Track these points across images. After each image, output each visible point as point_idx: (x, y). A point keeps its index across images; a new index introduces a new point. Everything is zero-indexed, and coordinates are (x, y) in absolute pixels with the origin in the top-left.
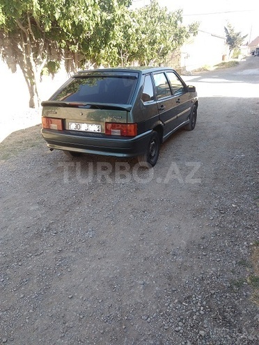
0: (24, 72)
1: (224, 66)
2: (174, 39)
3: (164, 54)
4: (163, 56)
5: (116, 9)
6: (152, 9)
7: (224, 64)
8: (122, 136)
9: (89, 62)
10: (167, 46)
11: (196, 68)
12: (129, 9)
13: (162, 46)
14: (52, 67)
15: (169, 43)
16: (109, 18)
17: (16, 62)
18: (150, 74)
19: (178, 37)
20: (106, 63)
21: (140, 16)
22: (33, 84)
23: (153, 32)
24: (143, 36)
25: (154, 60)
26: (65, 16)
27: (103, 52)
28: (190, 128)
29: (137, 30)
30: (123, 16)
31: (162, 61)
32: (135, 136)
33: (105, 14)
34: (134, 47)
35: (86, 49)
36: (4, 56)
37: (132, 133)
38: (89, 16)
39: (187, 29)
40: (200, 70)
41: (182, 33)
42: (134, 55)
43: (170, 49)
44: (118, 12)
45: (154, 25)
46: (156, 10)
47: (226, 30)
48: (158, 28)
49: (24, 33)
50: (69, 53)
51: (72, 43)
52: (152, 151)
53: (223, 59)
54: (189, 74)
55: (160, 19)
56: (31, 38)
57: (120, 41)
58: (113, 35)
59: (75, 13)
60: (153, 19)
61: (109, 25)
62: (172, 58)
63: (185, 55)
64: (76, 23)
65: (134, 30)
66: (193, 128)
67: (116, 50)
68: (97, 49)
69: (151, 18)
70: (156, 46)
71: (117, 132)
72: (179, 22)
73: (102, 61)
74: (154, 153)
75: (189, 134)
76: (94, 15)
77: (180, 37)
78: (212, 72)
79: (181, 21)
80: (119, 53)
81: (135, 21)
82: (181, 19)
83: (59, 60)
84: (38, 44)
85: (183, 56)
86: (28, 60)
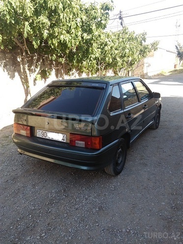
0: (21, 78)
1: (176, 72)
2: (140, 54)
3: (131, 64)
4: (131, 65)
5: (94, 31)
6: (123, 32)
7: (176, 71)
8: (86, 148)
9: (74, 70)
10: (134, 59)
11: (156, 73)
12: (105, 31)
13: (130, 59)
14: (44, 74)
15: (136, 56)
16: (89, 37)
17: (15, 71)
18: (118, 84)
19: (143, 52)
20: (87, 71)
21: (114, 37)
22: (28, 87)
23: (124, 49)
24: (116, 52)
25: (124, 68)
26: (51, 36)
27: (84, 63)
28: (155, 127)
29: (111, 48)
30: (100, 36)
31: (130, 69)
32: (100, 149)
33: (85, 35)
34: (109, 59)
35: (71, 61)
36: (5, 66)
37: (97, 146)
38: (71, 36)
39: (150, 47)
40: (158, 75)
41: (146, 49)
42: (109, 66)
43: (136, 61)
44: (96, 33)
45: (124, 44)
46: (127, 33)
47: (177, 47)
48: (128, 46)
49: (21, 50)
50: (58, 64)
51: (61, 57)
52: (119, 158)
53: (175, 67)
54: (150, 78)
55: (129, 39)
56: (27, 53)
57: (97, 55)
58: (92, 50)
59: (58, 33)
60: (124, 40)
61: (89, 43)
62: (138, 66)
63: (148, 65)
64: (62, 42)
65: (109, 47)
66: (157, 127)
67: (95, 62)
68: (80, 61)
69: (123, 39)
70: (125, 59)
71: (81, 144)
72: (143, 42)
73: (84, 69)
74: (121, 159)
75: (154, 133)
76: (76, 36)
77: (144, 52)
78: (168, 76)
79: (145, 41)
80: (97, 64)
81: (110, 40)
82: (144, 40)
83: (51, 69)
84: (32, 57)
85: (146, 65)
86: (24, 69)
